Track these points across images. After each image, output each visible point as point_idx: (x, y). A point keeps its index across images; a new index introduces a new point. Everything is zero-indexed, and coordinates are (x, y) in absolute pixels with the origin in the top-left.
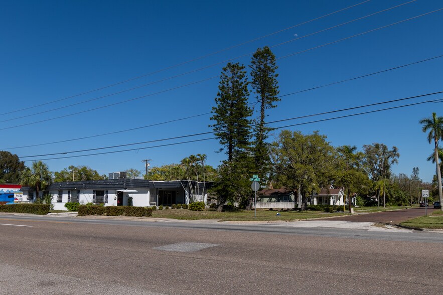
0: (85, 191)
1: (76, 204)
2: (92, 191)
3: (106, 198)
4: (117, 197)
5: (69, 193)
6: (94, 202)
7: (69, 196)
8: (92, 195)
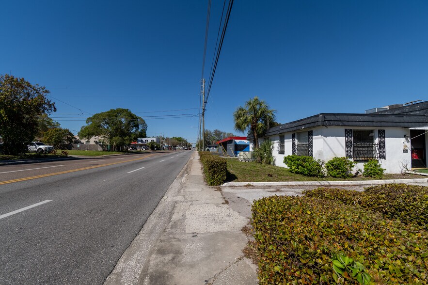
0: (324, 129)
1: (304, 160)
2: (342, 130)
3: (380, 147)
4: (409, 145)
5: (293, 137)
6: (350, 157)
7: (294, 144)
8: (343, 140)
